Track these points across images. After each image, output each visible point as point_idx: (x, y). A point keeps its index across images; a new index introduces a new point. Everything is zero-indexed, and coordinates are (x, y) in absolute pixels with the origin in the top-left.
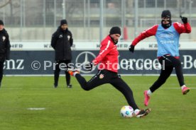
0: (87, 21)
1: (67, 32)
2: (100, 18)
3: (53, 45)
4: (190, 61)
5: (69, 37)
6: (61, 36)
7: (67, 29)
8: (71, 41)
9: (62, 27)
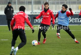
0: (26, 2)
1: (11, 7)
2: (32, 1)
3: (5, 13)
4: (70, 19)
5: (12, 9)
6: (9, 9)
7: (11, 6)
8: (13, 11)
9: (9, 5)
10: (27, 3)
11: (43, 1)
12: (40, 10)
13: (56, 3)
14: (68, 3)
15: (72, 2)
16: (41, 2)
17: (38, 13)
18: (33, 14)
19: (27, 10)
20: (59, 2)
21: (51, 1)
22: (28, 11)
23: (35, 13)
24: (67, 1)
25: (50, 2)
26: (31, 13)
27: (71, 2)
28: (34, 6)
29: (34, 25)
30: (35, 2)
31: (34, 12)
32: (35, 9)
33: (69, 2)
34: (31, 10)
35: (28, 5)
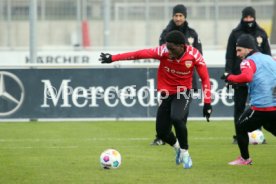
10: (9, 11)
11: (85, 4)
12: (72, 48)
13: (147, 11)
14: (208, 12)
15: (226, 7)
16: (75, 9)
17: (61, 60)
18: (36, 65)
19: (9, 45)
20: (163, 8)
21: (125, 5)
22: (12, 50)
23: (49, 59)
24: (202, 4)
25: (121, 9)
26: (27, 60)
27: (220, 8)
28: (43, 26)
29: (40, 120)
30: (47, 8)
31: (39, 54)
32: (50, 42)
33: (213, 8)
34: (28, 48)
35: (13, 24)
